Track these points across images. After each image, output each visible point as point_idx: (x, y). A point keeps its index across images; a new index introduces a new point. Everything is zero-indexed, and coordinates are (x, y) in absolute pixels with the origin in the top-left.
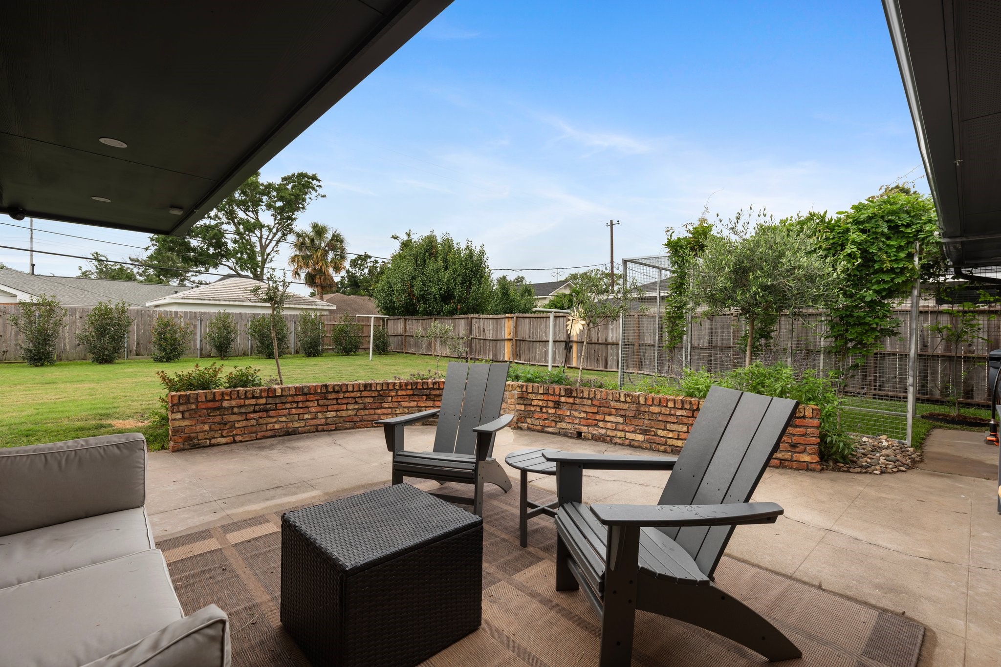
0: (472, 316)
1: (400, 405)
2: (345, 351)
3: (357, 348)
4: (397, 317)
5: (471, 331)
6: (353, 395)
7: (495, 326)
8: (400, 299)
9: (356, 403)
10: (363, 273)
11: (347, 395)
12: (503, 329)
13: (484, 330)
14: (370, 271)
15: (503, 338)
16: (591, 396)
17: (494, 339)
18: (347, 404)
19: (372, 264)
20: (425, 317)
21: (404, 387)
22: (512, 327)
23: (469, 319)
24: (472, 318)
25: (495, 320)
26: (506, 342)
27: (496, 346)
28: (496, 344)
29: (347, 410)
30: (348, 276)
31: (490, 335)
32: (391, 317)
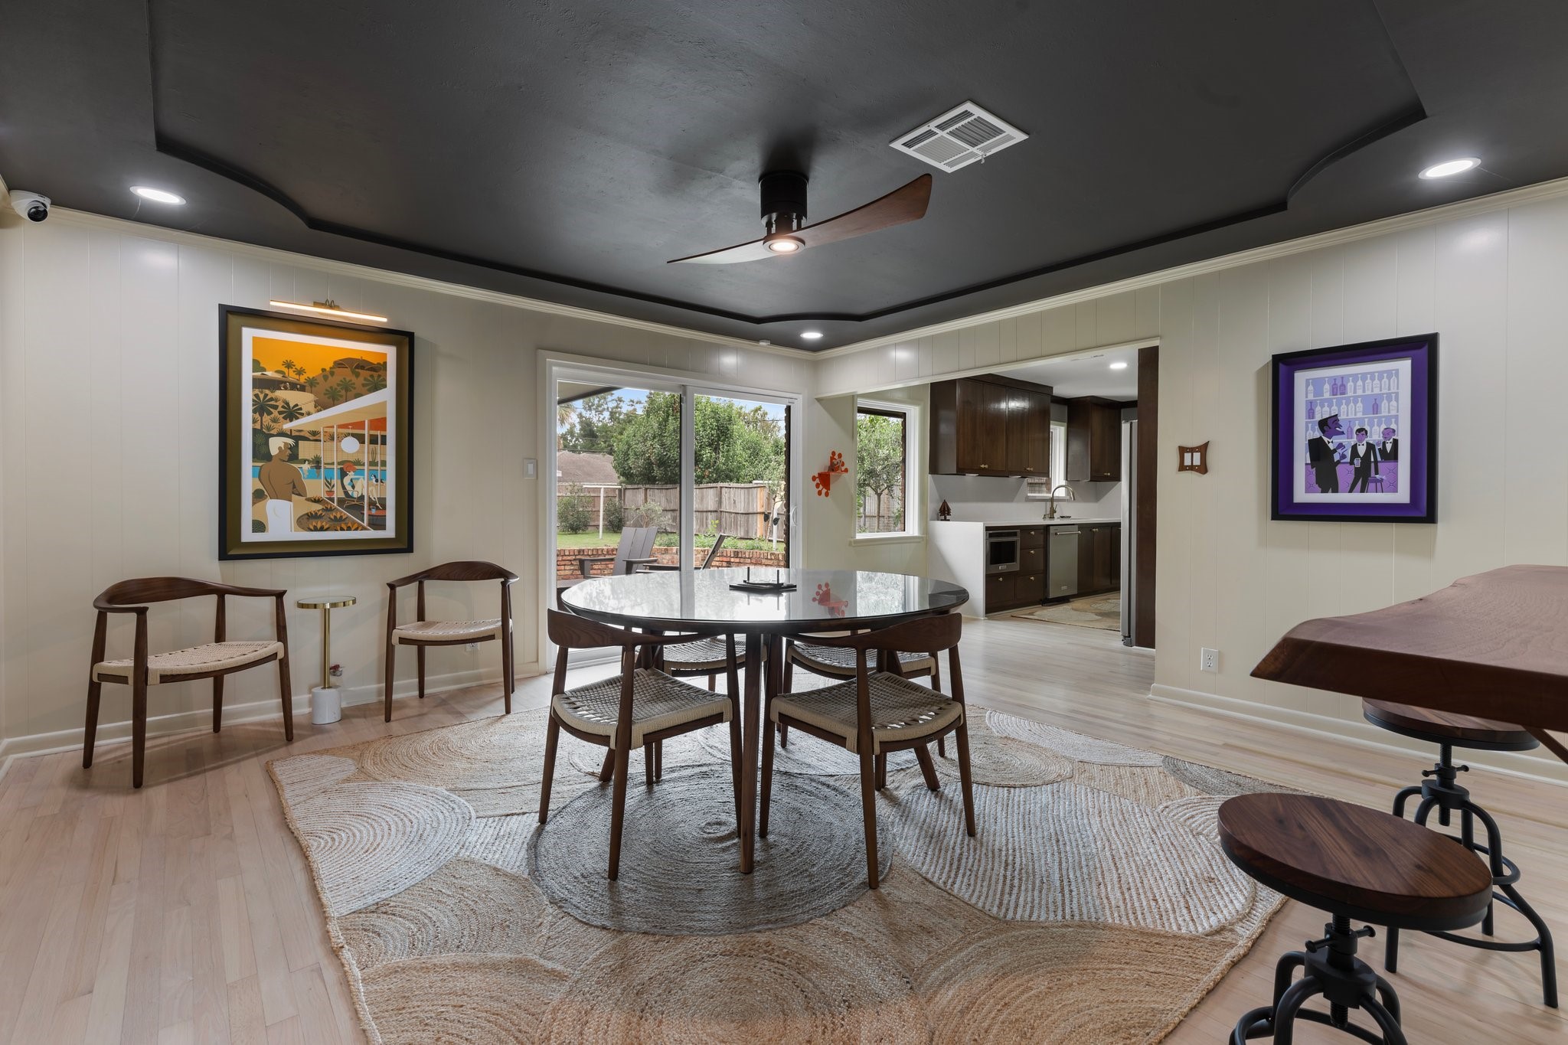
0: (722, 484)
1: (608, 567)
2: (572, 529)
3: (586, 526)
4: (636, 486)
5: (720, 502)
6: (569, 558)
7: (746, 497)
8: (636, 464)
9: (572, 564)
10: (602, 417)
11: (565, 558)
12: (755, 500)
13: (735, 502)
14: (612, 414)
15: (755, 511)
16: (751, 556)
17: (746, 512)
18: (565, 565)
19: (614, 404)
20: (669, 486)
21: (610, 552)
22: (765, 498)
23: (719, 488)
24: (721, 487)
25: (746, 490)
26: (758, 515)
27: (748, 521)
28: (748, 518)
29: (565, 570)
30: (581, 422)
31: (741, 509)
32: (629, 486)
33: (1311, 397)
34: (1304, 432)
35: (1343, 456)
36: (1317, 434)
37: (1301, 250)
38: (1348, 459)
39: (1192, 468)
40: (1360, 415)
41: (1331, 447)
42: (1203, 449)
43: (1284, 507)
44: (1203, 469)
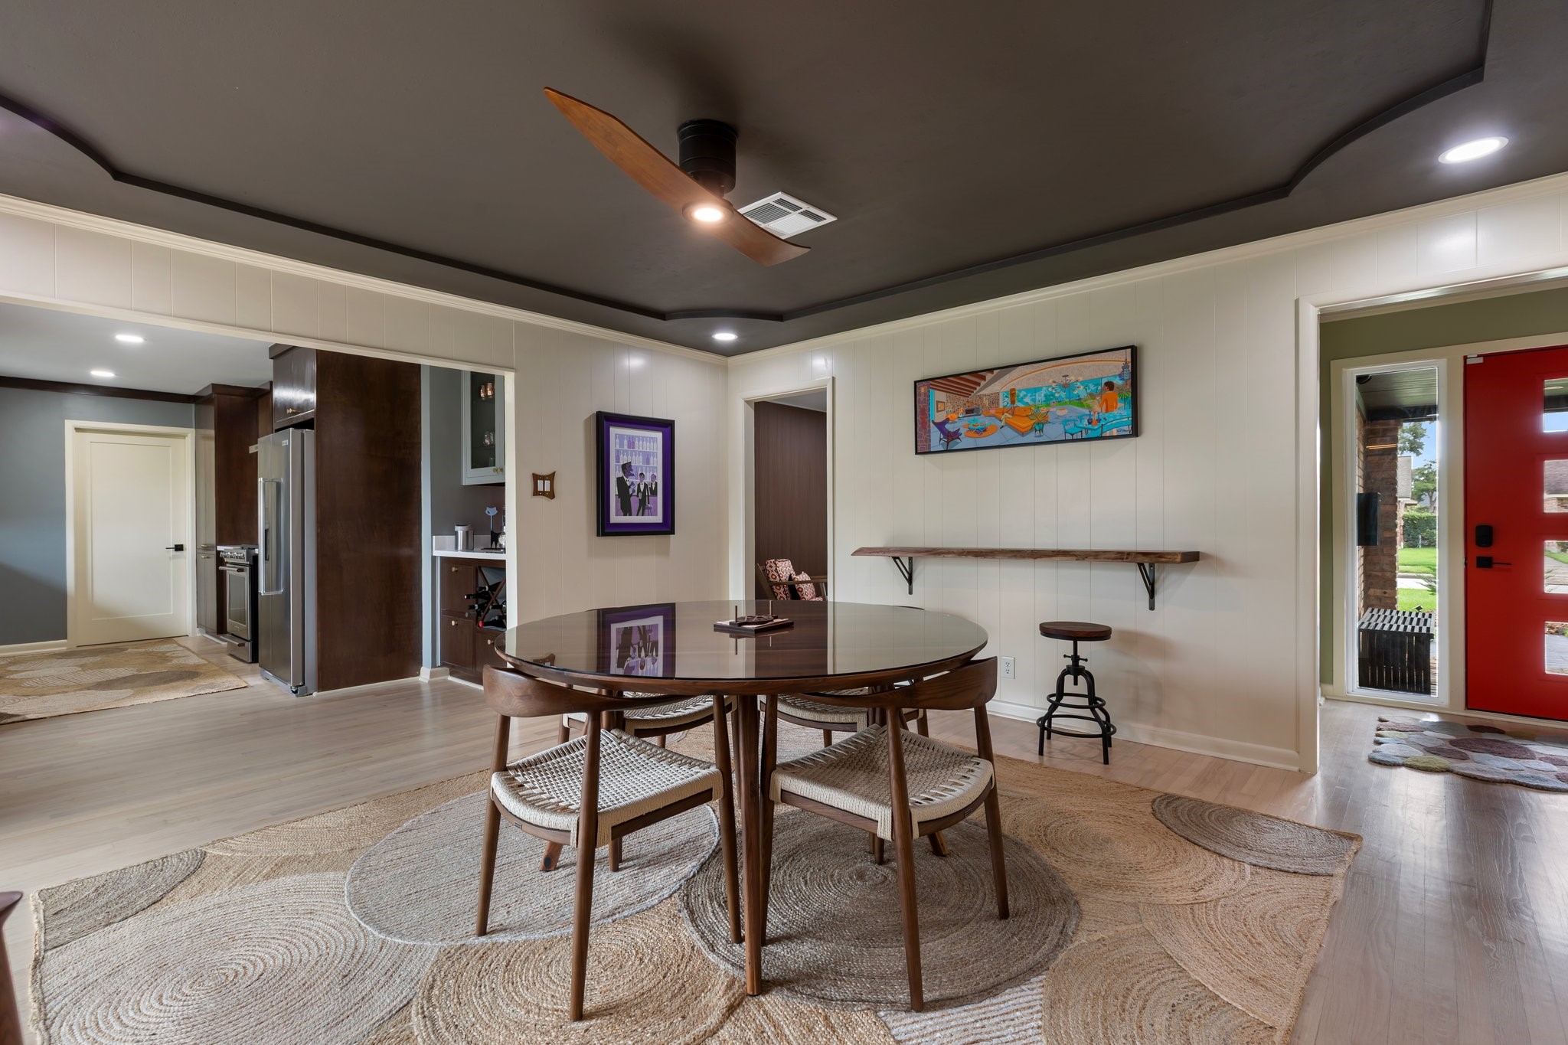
33: (618, 447)
34: (615, 473)
35: (634, 491)
36: (621, 474)
37: (606, 338)
38: (636, 494)
39: (544, 493)
40: (641, 464)
41: (628, 484)
42: (551, 477)
43: (605, 528)
44: (551, 495)
